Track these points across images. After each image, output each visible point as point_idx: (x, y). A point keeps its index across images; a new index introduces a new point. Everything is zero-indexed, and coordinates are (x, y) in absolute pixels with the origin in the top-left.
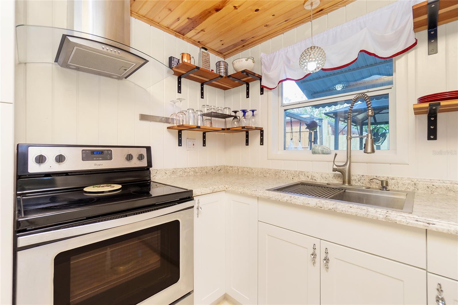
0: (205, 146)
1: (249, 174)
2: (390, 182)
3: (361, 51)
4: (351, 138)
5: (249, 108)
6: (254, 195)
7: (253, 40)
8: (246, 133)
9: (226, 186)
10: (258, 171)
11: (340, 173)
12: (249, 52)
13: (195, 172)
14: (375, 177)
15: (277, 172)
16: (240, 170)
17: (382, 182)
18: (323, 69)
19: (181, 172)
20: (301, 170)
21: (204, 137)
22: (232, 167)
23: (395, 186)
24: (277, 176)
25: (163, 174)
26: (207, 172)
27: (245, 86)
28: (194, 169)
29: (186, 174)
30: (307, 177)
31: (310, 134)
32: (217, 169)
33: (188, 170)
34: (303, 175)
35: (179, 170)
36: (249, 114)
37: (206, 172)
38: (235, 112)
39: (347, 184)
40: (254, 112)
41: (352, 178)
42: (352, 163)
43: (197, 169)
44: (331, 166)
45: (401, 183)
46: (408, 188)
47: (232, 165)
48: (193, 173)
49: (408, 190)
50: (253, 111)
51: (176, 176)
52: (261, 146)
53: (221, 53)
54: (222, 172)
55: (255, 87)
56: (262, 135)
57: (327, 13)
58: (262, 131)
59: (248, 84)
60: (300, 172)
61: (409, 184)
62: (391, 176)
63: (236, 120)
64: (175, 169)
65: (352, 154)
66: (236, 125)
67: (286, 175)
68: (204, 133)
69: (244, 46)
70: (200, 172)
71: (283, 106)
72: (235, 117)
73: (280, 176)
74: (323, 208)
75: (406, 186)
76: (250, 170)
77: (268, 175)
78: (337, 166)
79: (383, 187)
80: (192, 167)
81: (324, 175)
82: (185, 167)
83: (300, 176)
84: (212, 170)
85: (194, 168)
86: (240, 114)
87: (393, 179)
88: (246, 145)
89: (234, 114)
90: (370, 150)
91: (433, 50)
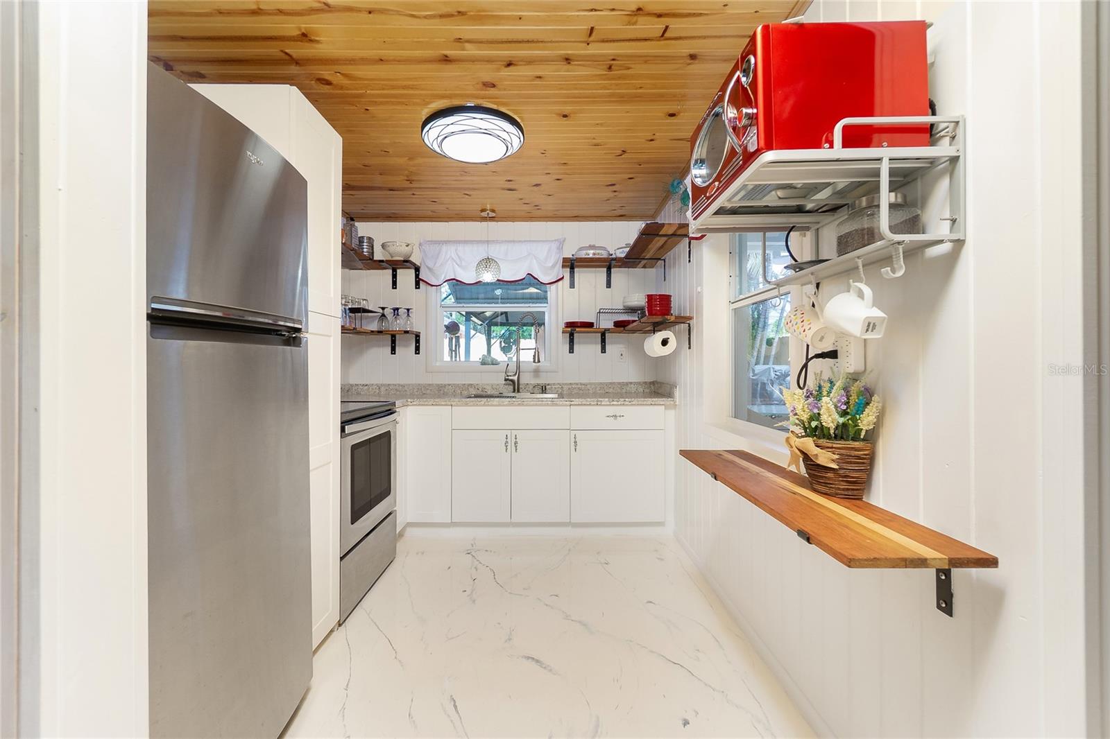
2: (547, 387)
3: (528, 274)
4: (519, 350)
5: (403, 306)
8: (392, 337)
10: (414, 387)
11: (511, 382)
14: (537, 385)
17: (543, 387)
18: (498, 280)
23: (550, 390)
24: (442, 392)
27: (390, 272)
31: (451, 340)
34: (474, 387)
38: (383, 309)
39: (516, 392)
40: (410, 311)
41: (520, 387)
42: (521, 374)
44: (503, 376)
45: (553, 387)
49: (558, 392)
50: (408, 310)
52: (417, 355)
55: (406, 276)
56: (418, 341)
57: (498, 221)
58: (417, 337)
59: (394, 271)
61: (558, 387)
62: (548, 383)
63: (383, 319)
66: (383, 326)
67: (453, 390)
71: (443, 307)
72: (383, 315)
73: (446, 391)
75: (557, 390)
77: (428, 391)
78: (508, 376)
79: (544, 392)
81: (494, 387)
86: (388, 312)
87: (548, 385)
88: (391, 353)
89: (381, 311)
90: (536, 361)
91: (572, 285)
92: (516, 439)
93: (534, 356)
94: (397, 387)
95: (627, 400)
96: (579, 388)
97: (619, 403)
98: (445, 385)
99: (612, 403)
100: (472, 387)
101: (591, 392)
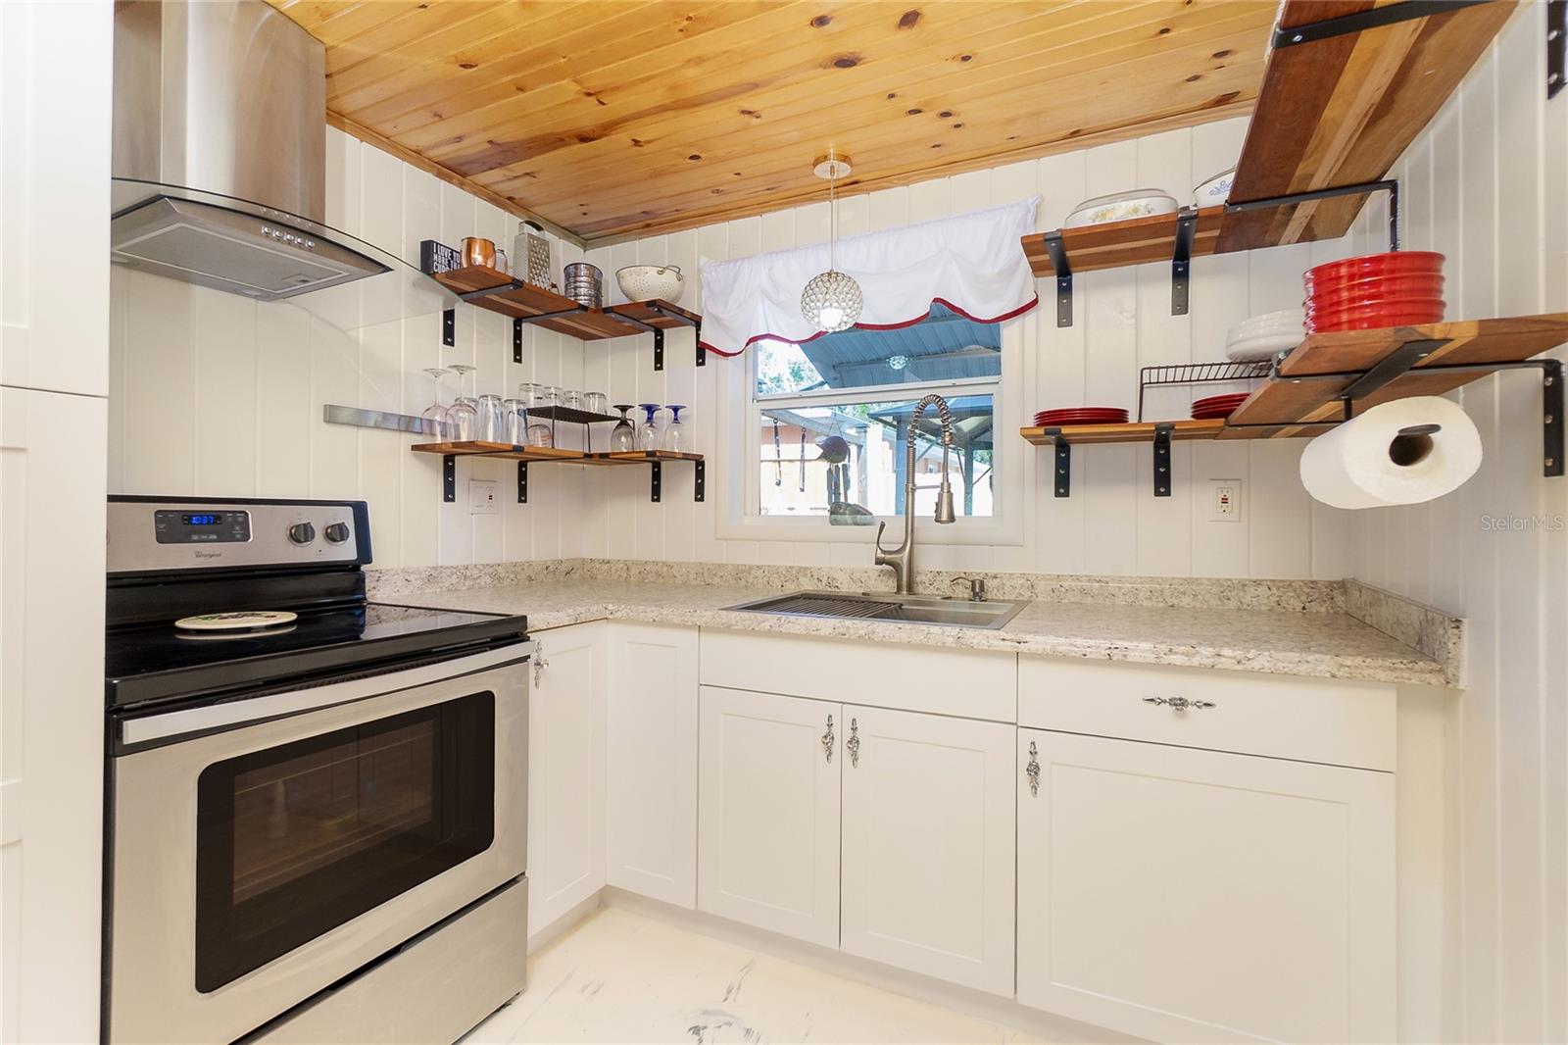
0: (525, 501)
1: (661, 580)
2: (990, 584)
3: (937, 299)
4: (914, 490)
5: (664, 401)
6: (690, 623)
7: (676, 217)
8: (654, 467)
9: (610, 607)
10: (690, 570)
11: (891, 568)
12: (662, 244)
13: (496, 577)
14: (963, 575)
15: (743, 571)
16: (634, 570)
17: (973, 582)
19: (455, 576)
20: (803, 565)
21: (522, 476)
22: (608, 562)
23: (998, 591)
24: (742, 583)
25: (399, 583)
26: (530, 579)
27: (650, 336)
28: (491, 570)
29: (468, 583)
30: (816, 581)
32: (563, 568)
33: (475, 572)
34: (809, 575)
35: (448, 572)
36: (664, 415)
37: (530, 577)
38: (624, 409)
39: (905, 592)
40: (679, 411)
41: (917, 578)
42: (915, 546)
43: (500, 569)
44: (872, 552)
45: (1008, 584)
46: (1021, 594)
47: (608, 557)
48: (489, 581)
49: (1021, 598)
50: (676, 409)
51: (438, 590)
52: (699, 503)
53: (576, 234)
54: (575, 577)
55: (680, 343)
56: (700, 474)
57: (868, 191)
58: (700, 464)
59: (659, 333)
60: (801, 568)
61: (1022, 585)
62: (992, 571)
63: (624, 429)
64: (435, 568)
65: (916, 525)
66: (624, 444)
67: (765, 579)
68: (522, 465)
69: (648, 225)
70: (512, 576)
71: (758, 401)
72: (624, 423)
73: (750, 580)
74: (846, 637)
75: (1017, 591)
76: (665, 569)
78: (884, 552)
79: (975, 594)
80: (488, 562)
81: (855, 576)
82: (466, 564)
83: (801, 579)
84: (545, 572)
85: (492, 566)
86: (637, 416)
87: (995, 577)
88: (653, 500)
89: (618, 413)
90: (944, 517)
91: (1065, 318)
92: (854, 729)
93: (938, 505)
94: (659, 568)
95: (1226, 652)
96: (1083, 591)
97: (1196, 661)
98: (751, 568)
99: (1166, 660)
100: (805, 575)
101: (1120, 601)
